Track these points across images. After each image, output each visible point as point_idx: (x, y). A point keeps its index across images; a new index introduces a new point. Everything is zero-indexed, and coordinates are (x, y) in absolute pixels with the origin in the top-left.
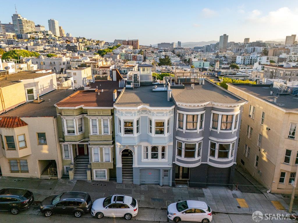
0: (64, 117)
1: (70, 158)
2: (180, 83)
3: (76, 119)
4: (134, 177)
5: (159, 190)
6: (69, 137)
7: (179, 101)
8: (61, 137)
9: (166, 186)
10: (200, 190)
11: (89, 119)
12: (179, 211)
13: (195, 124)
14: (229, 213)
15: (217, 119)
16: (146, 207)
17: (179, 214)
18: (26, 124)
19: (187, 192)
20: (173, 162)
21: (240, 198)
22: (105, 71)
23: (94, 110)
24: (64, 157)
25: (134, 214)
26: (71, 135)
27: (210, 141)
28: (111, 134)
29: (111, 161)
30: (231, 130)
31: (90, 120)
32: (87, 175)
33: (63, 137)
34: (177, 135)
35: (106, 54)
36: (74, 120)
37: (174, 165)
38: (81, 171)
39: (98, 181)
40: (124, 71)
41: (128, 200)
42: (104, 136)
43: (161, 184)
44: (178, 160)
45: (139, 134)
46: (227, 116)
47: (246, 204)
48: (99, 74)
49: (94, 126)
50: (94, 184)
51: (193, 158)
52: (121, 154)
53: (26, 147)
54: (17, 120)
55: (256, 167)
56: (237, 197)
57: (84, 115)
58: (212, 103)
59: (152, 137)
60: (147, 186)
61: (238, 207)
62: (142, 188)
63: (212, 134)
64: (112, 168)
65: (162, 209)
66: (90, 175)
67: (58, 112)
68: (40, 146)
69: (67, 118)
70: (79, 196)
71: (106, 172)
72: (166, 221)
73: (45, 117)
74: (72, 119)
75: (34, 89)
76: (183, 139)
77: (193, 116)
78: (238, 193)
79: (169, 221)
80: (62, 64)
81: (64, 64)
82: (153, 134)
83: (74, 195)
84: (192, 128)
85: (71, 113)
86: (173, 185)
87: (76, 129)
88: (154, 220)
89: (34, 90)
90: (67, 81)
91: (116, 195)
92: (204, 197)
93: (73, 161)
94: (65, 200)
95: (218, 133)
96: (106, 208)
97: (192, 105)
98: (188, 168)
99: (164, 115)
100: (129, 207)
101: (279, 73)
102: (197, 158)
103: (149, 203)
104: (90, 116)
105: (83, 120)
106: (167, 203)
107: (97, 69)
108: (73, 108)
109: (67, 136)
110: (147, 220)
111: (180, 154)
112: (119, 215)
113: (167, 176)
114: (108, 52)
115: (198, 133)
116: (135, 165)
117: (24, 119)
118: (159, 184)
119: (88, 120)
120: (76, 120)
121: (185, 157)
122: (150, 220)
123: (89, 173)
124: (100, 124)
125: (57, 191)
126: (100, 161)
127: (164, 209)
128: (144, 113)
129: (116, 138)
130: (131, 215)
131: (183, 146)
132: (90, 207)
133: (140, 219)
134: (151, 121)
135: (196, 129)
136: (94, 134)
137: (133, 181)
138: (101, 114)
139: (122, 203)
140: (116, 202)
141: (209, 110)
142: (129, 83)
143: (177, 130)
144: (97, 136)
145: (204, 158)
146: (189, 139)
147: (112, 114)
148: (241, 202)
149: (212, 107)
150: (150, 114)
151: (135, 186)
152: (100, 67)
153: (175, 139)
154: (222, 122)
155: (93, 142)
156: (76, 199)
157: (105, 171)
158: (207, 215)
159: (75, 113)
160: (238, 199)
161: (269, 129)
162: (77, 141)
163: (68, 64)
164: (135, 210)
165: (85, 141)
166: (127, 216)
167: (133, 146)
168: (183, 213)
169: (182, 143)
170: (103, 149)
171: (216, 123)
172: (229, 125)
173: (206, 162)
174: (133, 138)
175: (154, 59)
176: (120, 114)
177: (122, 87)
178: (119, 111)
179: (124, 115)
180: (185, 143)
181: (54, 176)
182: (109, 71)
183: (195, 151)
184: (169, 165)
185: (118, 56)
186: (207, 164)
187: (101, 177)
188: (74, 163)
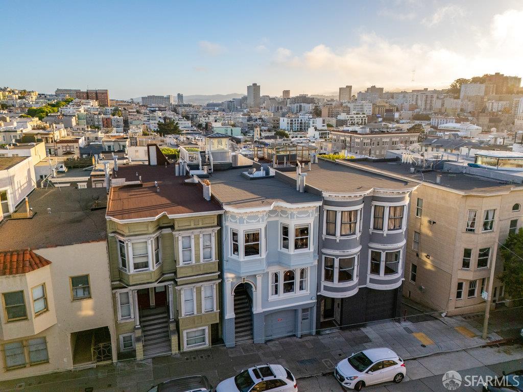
0: (127, 238)
1: (132, 317)
2: (287, 163)
3: (152, 239)
4: (255, 330)
5: (302, 346)
6: (137, 277)
7: (327, 190)
8: (115, 279)
9: (306, 335)
10: (359, 332)
11: (178, 237)
12: (361, 371)
13: (352, 225)
14: (416, 358)
15: (381, 215)
18: (48, 262)
19: (342, 339)
20: (318, 294)
21: (416, 332)
23: (181, 219)
24: (120, 318)
26: (143, 271)
27: (370, 251)
28: (216, 259)
29: (216, 310)
30: (401, 229)
31: (180, 238)
32: (172, 344)
33: (119, 279)
34: (324, 247)
35: (47, 115)
36: (149, 242)
37: (320, 298)
38: (154, 339)
41: (279, 371)
42: (204, 265)
43: (299, 336)
44: (326, 288)
46: (395, 208)
47: (429, 339)
48: (57, 154)
49: (187, 248)
50: (187, 359)
51: (351, 282)
52: (233, 294)
53: (46, 309)
54: (28, 257)
55: (413, 283)
56: (412, 332)
57: (163, 230)
58: (376, 190)
59: (289, 255)
60: (277, 342)
61: (422, 345)
62: (272, 347)
63: (373, 238)
64: (218, 321)
65: (324, 375)
66: (177, 345)
67: (109, 230)
68: (77, 303)
69: (135, 239)
71: (207, 331)
73: (89, 242)
74: (144, 240)
75: (9, 190)
76: (337, 252)
77: (350, 212)
78: (408, 324)
82: (291, 251)
84: (348, 232)
85: (138, 230)
86: (318, 333)
87: (151, 260)
89: (9, 192)
91: (254, 368)
92: (371, 341)
93: (138, 323)
95: (385, 235)
97: (347, 195)
98: (342, 299)
99: (309, 216)
102: (356, 280)
104: (179, 230)
105: (160, 240)
107: (51, 145)
108: (149, 219)
109: (133, 275)
111: (329, 277)
114: (50, 112)
115: (358, 239)
116: (258, 308)
117: (41, 252)
118: (294, 336)
119: (176, 238)
120: (152, 241)
121: (339, 282)
123: (174, 339)
124: (197, 244)
126: (195, 313)
127: (326, 374)
129: (226, 266)
131: (337, 264)
134: (285, 231)
135: (354, 233)
136: (185, 264)
137: (253, 339)
138: (201, 225)
139: (272, 378)
140: (263, 379)
141: (368, 201)
142: (195, 167)
143: (324, 238)
144: (191, 267)
145: (362, 279)
146: (346, 251)
147: (220, 223)
148: (421, 337)
149: (373, 196)
150: (284, 216)
152: (58, 141)
153: (320, 253)
154: (389, 218)
155: (184, 279)
157: (204, 330)
158: (400, 368)
159: (151, 229)
160: (414, 334)
161: (434, 223)
162: (154, 282)
164: (295, 386)
165: (166, 279)
167: (255, 275)
168: (367, 372)
169: (334, 259)
170: (202, 289)
171: (380, 221)
172: (397, 221)
173: (365, 283)
174: (260, 261)
175: (144, 124)
176: (238, 221)
177: (181, 174)
178: (233, 217)
179: (245, 221)
180: (340, 258)
181: (104, 360)
182: (77, 147)
183: (353, 269)
184: (311, 299)
185: (72, 120)
186: (366, 288)
187: (195, 343)
188: (139, 326)
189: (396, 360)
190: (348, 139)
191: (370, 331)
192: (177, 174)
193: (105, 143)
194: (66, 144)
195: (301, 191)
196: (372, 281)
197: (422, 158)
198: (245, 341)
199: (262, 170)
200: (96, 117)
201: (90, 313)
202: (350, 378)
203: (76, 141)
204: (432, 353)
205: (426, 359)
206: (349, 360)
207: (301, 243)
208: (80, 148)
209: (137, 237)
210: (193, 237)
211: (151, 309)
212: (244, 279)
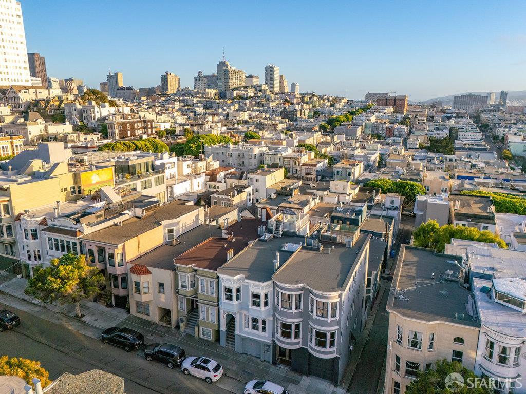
0: (179, 272)
1: (184, 310)
4: (236, 343)
5: (257, 365)
9: (267, 362)
10: (299, 377)
13: (290, 303)
16: (232, 377)
18: (151, 273)
19: (283, 375)
20: (273, 340)
22: (310, 170)
24: (179, 308)
25: (215, 379)
26: (184, 289)
27: (309, 325)
28: (216, 296)
29: (216, 323)
30: (327, 318)
31: (200, 279)
32: (195, 331)
34: (275, 311)
36: (187, 276)
37: (274, 342)
38: (191, 325)
39: (204, 339)
40: (338, 172)
41: (212, 364)
42: (210, 296)
43: (262, 359)
44: (276, 338)
45: (239, 301)
49: (203, 285)
51: (290, 340)
52: (225, 317)
53: (149, 293)
54: (144, 269)
57: (197, 272)
59: (249, 308)
60: (248, 357)
62: (242, 358)
63: (310, 317)
64: (217, 329)
65: (245, 383)
66: (198, 333)
68: (160, 294)
69: (182, 274)
70: (174, 349)
71: (212, 332)
73: (165, 269)
76: (280, 317)
77: (289, 295)
80: (253, 157)
81: (255, 157)
82: (251, 306)
83: (172, 347)
84: (288, 307)
85: (183, 269)
86: (274, 364)
87: (188, 284)
89: (174, 230)
90: (240, 195)
91: (204, 357)
92: (297, 385)
93: (186, 314)
94: (162, 349)
95: (314, 318)
96: (192, 366)
99: (260, 289)
100: (210, 372)
102: (294, 340)
103: (237, 374)
104: (199, 275)
107: (297, 166)
108: (186, 266)
109: (181, 290)
112: (201, 376)
113: (268, 351)
115: (294, 313)
116: (237, 332)
118: (259, 358)
119: (198, 278)
121: (281, 336)
123: (196, 329)
124: (207, 285)
126: (206, 320)
129: (220, 301)
130: (211, 379)
131: (280, 324)
132: (181, 362)
133: (218, 386)
135: (291, 309)
136: (202, 293)
137: (234, 348)
138: (208, 276)
139: (204, 365)
140: (201, 363)
141: (306, 291)
143: (275, 305)
144: (205, 295)
146: (284, 318)
147: (218, 278)
151: (236, 354)
152: (302, 164)
153: (274, 315)
154: (317, 308)
155: (201, 300)
156: (171, 351)
159: (187, 271)
162: (190, 296)
163: (261, 156)
164: (215, 376)
165: (196, 297)
166: (208, 379)
167: (235, 312)
169: (278, 320)
170: (209, 309)
173: (307, 346)
174: (232, 305)
175: (427, 134)
177: (261, 234)
179: (224, 281)
180: (281, 321)
181: (169, 325)
182: (315, 170)
184: (270, 340)
185: (358, 129)
186: (307, 349)
187: (206, 336)
188: (187, 316)
191: (307, 380)
192: (259, 233)
193: (335, 169)
194: (307, 167)
198: (230, 347)
200: (381, 126)
201: (163, 300)
203: (315, 165)
206: (258, 382)
210: (205, 280)
212: (230, 312)
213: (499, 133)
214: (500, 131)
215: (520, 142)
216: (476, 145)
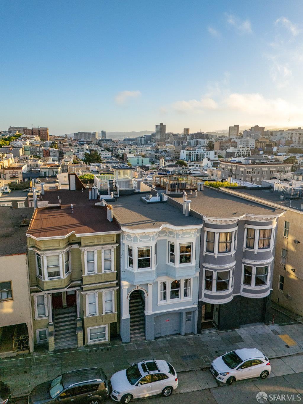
0: (43, 252)
1: (47, 315)
2: (178, 190)
3: (63, 253)
4: (147, 329)
5: (185, 343)
6: (50, 284)
7: (207, 215)
8: (33, 285)
9: (189, 334)
10: (233, 332)
11: (84, 252)
12: (232, 368)
13: (228, 244)
14: (281, 357)
15: (252, 236)
16: (180, 371)
17: (233, 372)
19: (219, 338)
20: (200, 300)
21: (282, 334)
22: (15, 174)
23: (86, 238)
24: (36, 315)
25: (175, 385)
26: (55, 279)
27: (243, 265)
28: (115, 270)
29: (115, 312)
30: (269, 248)
31: (86, 253)
32: (78, 338)
33: (36, 284)
34: (205, 262)
35: (1, 147)
36: (61, 255)
37: (201, 303)
38: (65, 334)
39: (94, 346)
40: (45, 173)
41: (163, 366)
42: (105, 274)
43: (183, 334)
44: (206, 296)
45: (155, 265)
46: (264, 230)
47: (292, 340)
48: (6, 178)
49: (91, 261)
50: (90, 352)
51: (227, 291)
52: (129, 298)
55: (281, 291)
56: (279, 334)
57: (72, 245)
58: (248, 216)
59: (175, 268)
60: (164, 339)
61: (286, 346)
63: (246, 255)
64: (116, 321)
65: (202, 369)
66: (82, 340)
67: (29, 245)
68: (1, 303)
70: (90, 376)
71: (107, 329)
72: (216, 385)
73: (12, 255)
74: (57, 254)
76: (215, 266)
77: (226, 234)
78: (275, 327)
79: (221, 385)
82: (177, 265)
84: (224, 250)
85: (51, 246)
86: (199, 332)
87: (62, 269)
88: (201, 389)
91: (142, 363)
92: (243, 341)
93: (51, 321)
94: (72, 386)
95: (256, 253)
96: (137, 385)
97: (223, 219)
98: (220, 305)
99: (191, 236)
100: (168, 378)
101: (239, 171)
102: (231, 289)
104: (85, 246)
105: (70, 253)
106: (205, 360)
107: (1, 170)
109: (47, 282)
110: (192, 390)
111: (208, 286)
112: (155, 392)
113: (190, 320)
114: (3, 145)
115: (233, 255)
116: (149, 311)
118: (179, 334)
119: (82, 253)
120: (62, 255)
121: (216, 291)
122: (196, 389)
123: (80, 334)
124: (99, 258)
125: (38, 374)
126: (97, 313)
127: (204, 369)
128: (163, 235)
129: (123, 275)
130: (171, 388)
131: (215, 276)
133: (182, 392)
134: (172, 248)
135: (230, 251)
136: (90, 274)
137: (145, 336)
138: (102, 242)
140: (149, 373)
141: (241, 224)
142: (105, 193)
143: (204, 255)
144: (95, 276)
145: (237, 288)
146: (222, 265)
147: (118, 241)
148: (285, 339)
149: (246, 221)
150: (171, 236)
151: (150, 343)
152: (6, 168)
153: (201, 267)
154: (259, 239)
155: (88, 286)
156: (89, 381)
157: (104, 328)
158: (265, 366)
159: (62, 245)
160: (280, 336)
161: (299, 242)
162: (64, 288)
165: (74, 285)
166: (166, 391)
167: (147, 284)
168: (237, 369)
169: (212, 272)
170: (103, 294)
171: (252, 241)
172: (266, 241)
173: (239, 292)
174: (150, 272)
175: (74, 154)
176: (133, 240)
177: (93, 198)
178: (129, 236)
179: (138, 240)
180: (217, 271)
181: (23, 350)
182: (20, 173)
183: (229, 280)
184: (194, 304)
185: (20, 150)
186: (240, 296)
187: (97, 338)
188: (52, 323)
189: (263, 359)
190: (234, 168)
191: (242, 332)
192: (90, 198)
193: (42, 170)
194: (12, 171)
195: (186, 215)
196: (245, 290)
197: (291, 187)
198: (138, 337)
199: (157, 196)
200: (38, 148)
202: (223, 373)
203: (20, 168)
204: (294, 353)
205: (289, 358)
206: (223, 358)
207: (185, 259)
208: (23, 173)
209: (51, 252)
210: (96, 251)
211: (63, 308)
212: (138, 286)
213: (119, 153)
214: (120, 152)
215: (134, 158)
216: (111, 160)
